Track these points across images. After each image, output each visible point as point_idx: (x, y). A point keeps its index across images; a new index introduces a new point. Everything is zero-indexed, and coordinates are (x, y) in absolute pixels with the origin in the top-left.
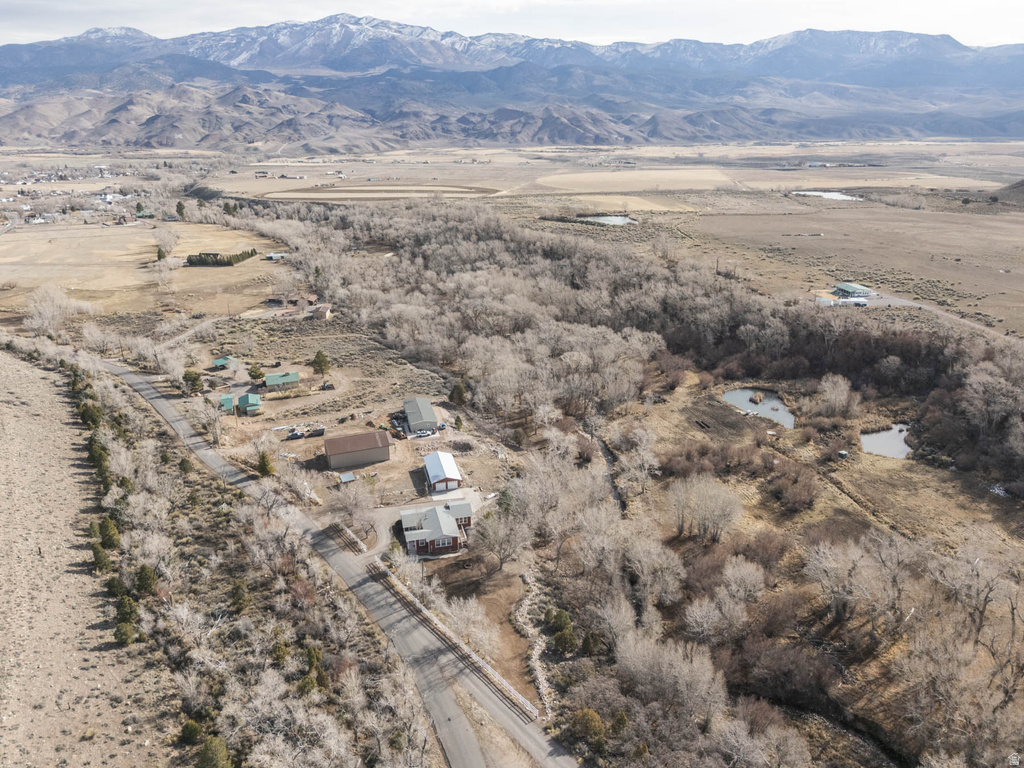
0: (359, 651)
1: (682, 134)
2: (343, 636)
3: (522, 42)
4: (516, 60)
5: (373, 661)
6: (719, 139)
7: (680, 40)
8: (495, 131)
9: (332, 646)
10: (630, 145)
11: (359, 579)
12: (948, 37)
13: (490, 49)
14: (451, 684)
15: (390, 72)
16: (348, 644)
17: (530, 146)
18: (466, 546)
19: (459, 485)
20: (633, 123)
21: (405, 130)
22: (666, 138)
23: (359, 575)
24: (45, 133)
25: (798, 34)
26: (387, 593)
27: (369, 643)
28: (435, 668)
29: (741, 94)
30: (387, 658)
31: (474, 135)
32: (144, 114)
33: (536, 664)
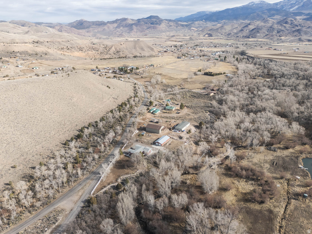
19: (161, 145)
24: (223, 34)
32: (252, 28)
33: (109, 187)
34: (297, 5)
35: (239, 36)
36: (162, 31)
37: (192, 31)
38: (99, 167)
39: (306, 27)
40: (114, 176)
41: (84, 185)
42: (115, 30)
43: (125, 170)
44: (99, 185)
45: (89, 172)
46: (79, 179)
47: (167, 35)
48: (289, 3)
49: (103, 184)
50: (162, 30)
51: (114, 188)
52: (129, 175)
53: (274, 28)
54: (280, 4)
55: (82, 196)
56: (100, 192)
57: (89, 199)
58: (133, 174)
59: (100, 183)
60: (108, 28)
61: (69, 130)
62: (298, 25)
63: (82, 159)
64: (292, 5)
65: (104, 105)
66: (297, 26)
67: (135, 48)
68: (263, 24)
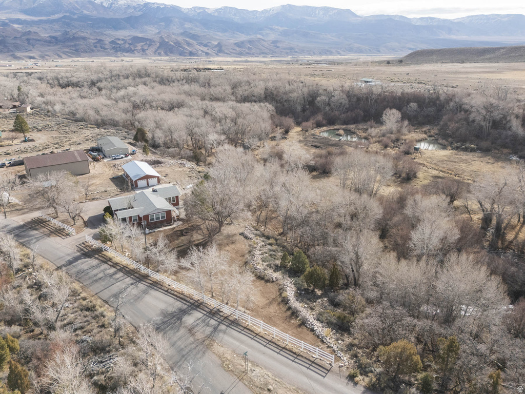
0: (76, 330)
1: (234, 51)
2: (51, 315)
3: (142, 4)
4: (140, 13)
5: (97, 338)
6: (253, 54)
7: (227, 7)
8: (133, 49)
9: (37, 331)
10: (209, 57)
11: (69, 258)
12: (349, 10)
13: (124, 7)
14: (209, 347)
15: (64, 17)
16: (59, 324)
17: (154, 57)
18: (179, 219)
19: (159, 182)
20: (209, 46)
21: (77, 47)
22: (227, 53)
23: (68, 255)
25: (283, 6)
26: (105, 266)
27: (89, 318)
28: (182, 331)
29: (260, 34)
30: (117, 330)
31: (120, 50)
39: (10, 37)
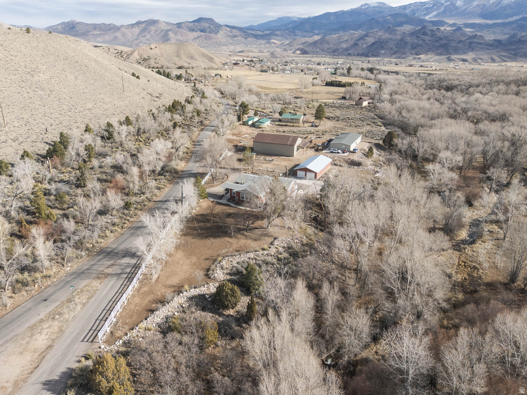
15: (522, 19)
19: (316, 178)
24: (326, 50)
32: (371, 41)
33: (180, 300)
34: (436, 10)
35: (352, 54)
36: (221, 44)
37: (272, 45)
38: (126, 236)
39: (455, 41)
40: (194, 259)
41: (64, 298)
42: (137, 39)
43: (227, 239)
44: (133, 296)
45: (88, 249)
46: (38, 275)
47: (231, 50)
48: (422, 7)
49: (151, 292)
50: (220, 41)
51: (202, 302)
52: (252, 255)
53: (407, 41)
54: (409, 8)
55: (52, 352)
56: (143, 325)
57: (87, 367)
58: (263, 249)
59: (139, 290)
60: (123, 35)
61: (17, 139)
62: (442, 37)
63: (61, 212)
64: (428, 10)
65: (127, 102)
66: (442, 39)
67: (178, 56)
68: (387, 36)
